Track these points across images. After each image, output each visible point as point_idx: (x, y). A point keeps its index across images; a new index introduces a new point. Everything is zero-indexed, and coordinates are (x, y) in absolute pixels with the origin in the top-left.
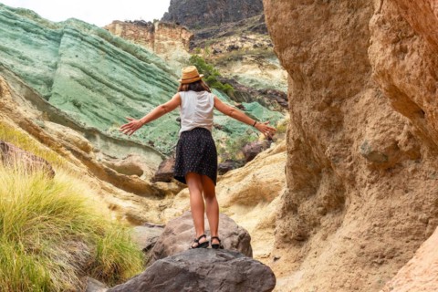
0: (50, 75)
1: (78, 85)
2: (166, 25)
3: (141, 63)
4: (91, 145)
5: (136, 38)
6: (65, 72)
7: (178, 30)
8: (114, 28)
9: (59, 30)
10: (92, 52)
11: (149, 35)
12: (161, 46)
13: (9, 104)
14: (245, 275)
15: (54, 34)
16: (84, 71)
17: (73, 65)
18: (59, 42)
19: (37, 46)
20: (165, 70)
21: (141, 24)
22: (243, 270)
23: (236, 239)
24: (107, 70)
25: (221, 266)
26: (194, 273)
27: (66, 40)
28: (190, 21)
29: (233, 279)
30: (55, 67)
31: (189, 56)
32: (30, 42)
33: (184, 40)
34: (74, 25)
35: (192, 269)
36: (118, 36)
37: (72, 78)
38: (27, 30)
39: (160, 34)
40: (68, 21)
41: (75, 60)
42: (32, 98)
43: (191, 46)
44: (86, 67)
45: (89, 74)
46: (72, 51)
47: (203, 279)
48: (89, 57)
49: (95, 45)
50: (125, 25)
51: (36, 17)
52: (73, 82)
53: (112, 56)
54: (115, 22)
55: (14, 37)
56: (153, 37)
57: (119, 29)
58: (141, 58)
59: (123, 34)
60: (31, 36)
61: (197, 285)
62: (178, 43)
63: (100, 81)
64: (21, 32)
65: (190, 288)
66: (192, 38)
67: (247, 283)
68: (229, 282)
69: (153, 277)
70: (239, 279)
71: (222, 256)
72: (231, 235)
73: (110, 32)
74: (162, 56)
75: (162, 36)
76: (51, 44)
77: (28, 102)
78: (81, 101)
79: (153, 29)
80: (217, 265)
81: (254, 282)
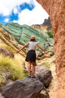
0: (20, 35)
1: (25, 37)
2: (43, 25)
3: (37, 33)
4: (26, 49)
5: (37, 28)
6: (23, 35)
7: (45, 26)
8: (32, 26)
9: (22, 27)
10: (28, 31)
11: (39, 27)
12: (41, 29)
13: (11, 41)
14: (37, 85)
15: (21, 27)
16: (26, 34)
17: (24, 33)
18: (22, 29)
19: (18, 30)
20: (42, 34)
21: (38, 25)
22: (36, 84)
23: (48, 72)
24: (31, 34)
25: (31, 83)
26: (24, 84)
27: (23, 29)
28: (48, 24)
29: (33, 86)
30: (21, 34)
31: (47, 31)
32: (17, 29)
33: (46, 28)
34: (25, 26)
35: (24, 83)
36: (33, 28)
37: (24, 36)
38: (16, 27)
39: (41, 27)
40: (24, 25)
41: (25, 32)
42: (16, 40)
43: (48, 29)
44: (27, 34)
45: (27, 35)
46: (24, 31)
47: (26, 85)
48: (27, 32)
49: (29, 29)
50: (35, 25)
51: (18, 24)
52: (24, 37)
53: (32, 31)
54: (33, 25)
55: (14, 28)
56: (40, 28)
57: (33, 26)
58: (37, 32)
59: (34, 27)
60: (17, 28)
61: (24, 87)
62: (45, 29)
63: (29, 36)
64: (15, 27)
65: (22, 88)
66: (48, 28)
67: (36, 88)
68: (32, 87)
69: (15, 84)
70: (35, 86)
71: (33, 80)
72: (47, 71)
73: (32, 27)
74: (42, 31)
75: (42, 27)
76: (21, 29)
77: (16, 41)
78: (25, 40)
79: (40, 26)
80: (30, 82)
81: (38, 87)
